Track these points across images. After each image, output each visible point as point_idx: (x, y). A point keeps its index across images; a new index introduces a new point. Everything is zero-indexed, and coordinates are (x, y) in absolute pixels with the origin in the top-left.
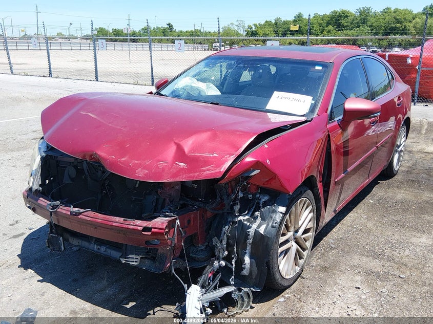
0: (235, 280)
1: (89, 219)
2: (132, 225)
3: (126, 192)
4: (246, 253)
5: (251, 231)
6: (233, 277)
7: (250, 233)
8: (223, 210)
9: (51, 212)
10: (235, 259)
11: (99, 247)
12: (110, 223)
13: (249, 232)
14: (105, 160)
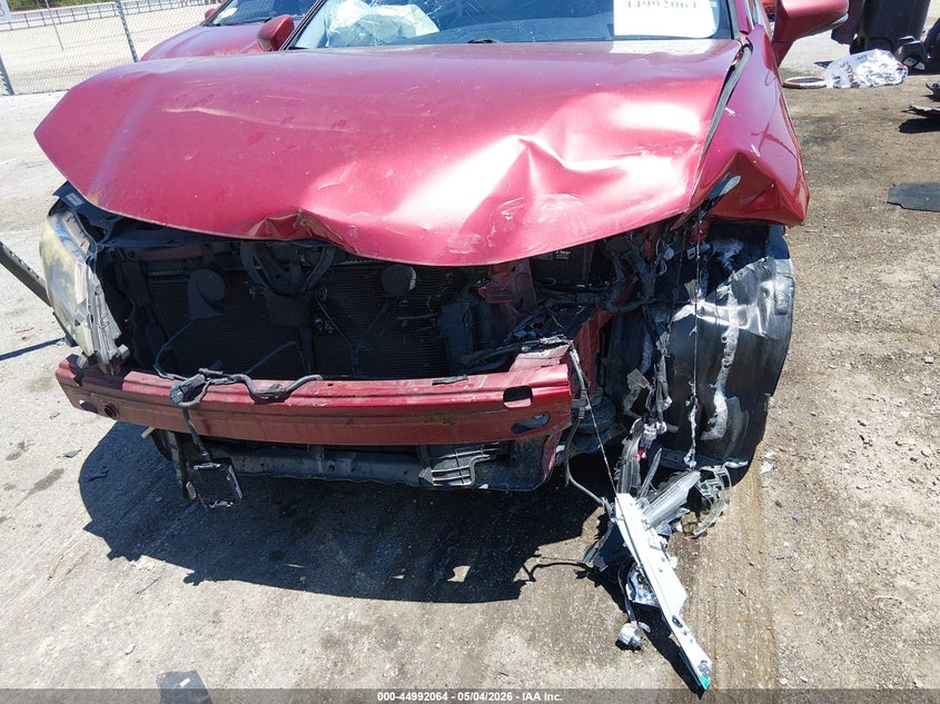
0: (696, 457)
1: (323, 402)
2: (467, 392)
3: (384, 309)
4: (715, 389)
5: (731, 338)
6: (692, 451)
7: (728, 341)
8: (637, 300)
9: (185, 410)
10: (694, 410)
11: (330, 463)
12: (398, 401)
13: (725, 339)
14: (344, 227)
